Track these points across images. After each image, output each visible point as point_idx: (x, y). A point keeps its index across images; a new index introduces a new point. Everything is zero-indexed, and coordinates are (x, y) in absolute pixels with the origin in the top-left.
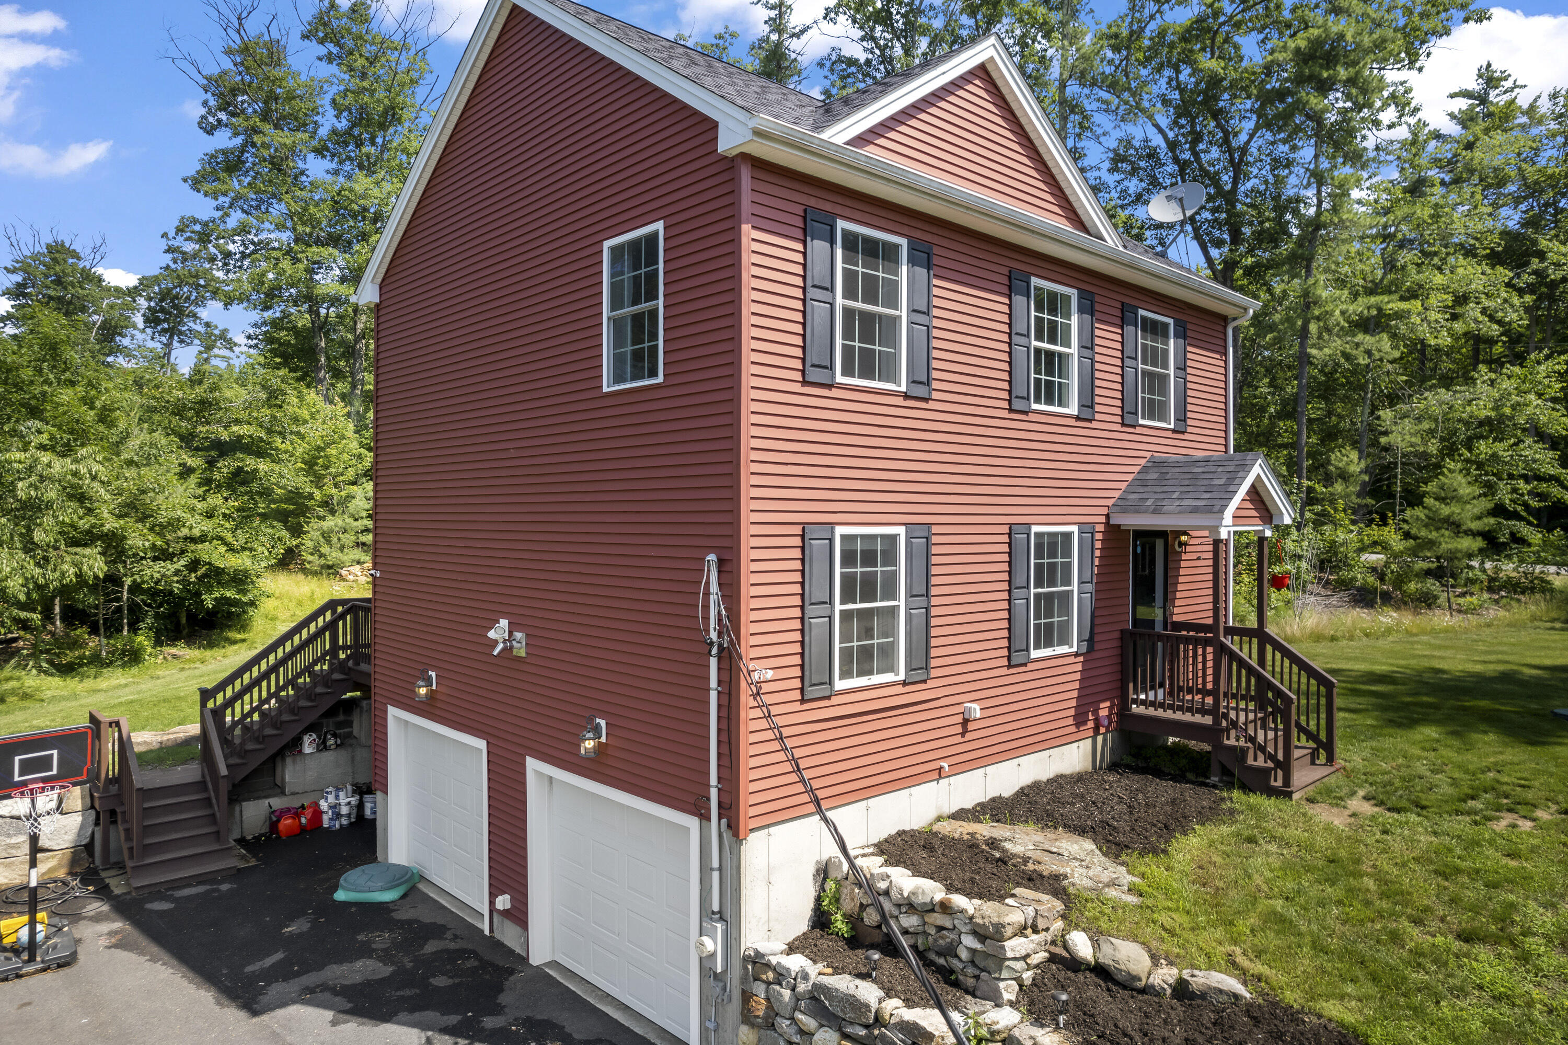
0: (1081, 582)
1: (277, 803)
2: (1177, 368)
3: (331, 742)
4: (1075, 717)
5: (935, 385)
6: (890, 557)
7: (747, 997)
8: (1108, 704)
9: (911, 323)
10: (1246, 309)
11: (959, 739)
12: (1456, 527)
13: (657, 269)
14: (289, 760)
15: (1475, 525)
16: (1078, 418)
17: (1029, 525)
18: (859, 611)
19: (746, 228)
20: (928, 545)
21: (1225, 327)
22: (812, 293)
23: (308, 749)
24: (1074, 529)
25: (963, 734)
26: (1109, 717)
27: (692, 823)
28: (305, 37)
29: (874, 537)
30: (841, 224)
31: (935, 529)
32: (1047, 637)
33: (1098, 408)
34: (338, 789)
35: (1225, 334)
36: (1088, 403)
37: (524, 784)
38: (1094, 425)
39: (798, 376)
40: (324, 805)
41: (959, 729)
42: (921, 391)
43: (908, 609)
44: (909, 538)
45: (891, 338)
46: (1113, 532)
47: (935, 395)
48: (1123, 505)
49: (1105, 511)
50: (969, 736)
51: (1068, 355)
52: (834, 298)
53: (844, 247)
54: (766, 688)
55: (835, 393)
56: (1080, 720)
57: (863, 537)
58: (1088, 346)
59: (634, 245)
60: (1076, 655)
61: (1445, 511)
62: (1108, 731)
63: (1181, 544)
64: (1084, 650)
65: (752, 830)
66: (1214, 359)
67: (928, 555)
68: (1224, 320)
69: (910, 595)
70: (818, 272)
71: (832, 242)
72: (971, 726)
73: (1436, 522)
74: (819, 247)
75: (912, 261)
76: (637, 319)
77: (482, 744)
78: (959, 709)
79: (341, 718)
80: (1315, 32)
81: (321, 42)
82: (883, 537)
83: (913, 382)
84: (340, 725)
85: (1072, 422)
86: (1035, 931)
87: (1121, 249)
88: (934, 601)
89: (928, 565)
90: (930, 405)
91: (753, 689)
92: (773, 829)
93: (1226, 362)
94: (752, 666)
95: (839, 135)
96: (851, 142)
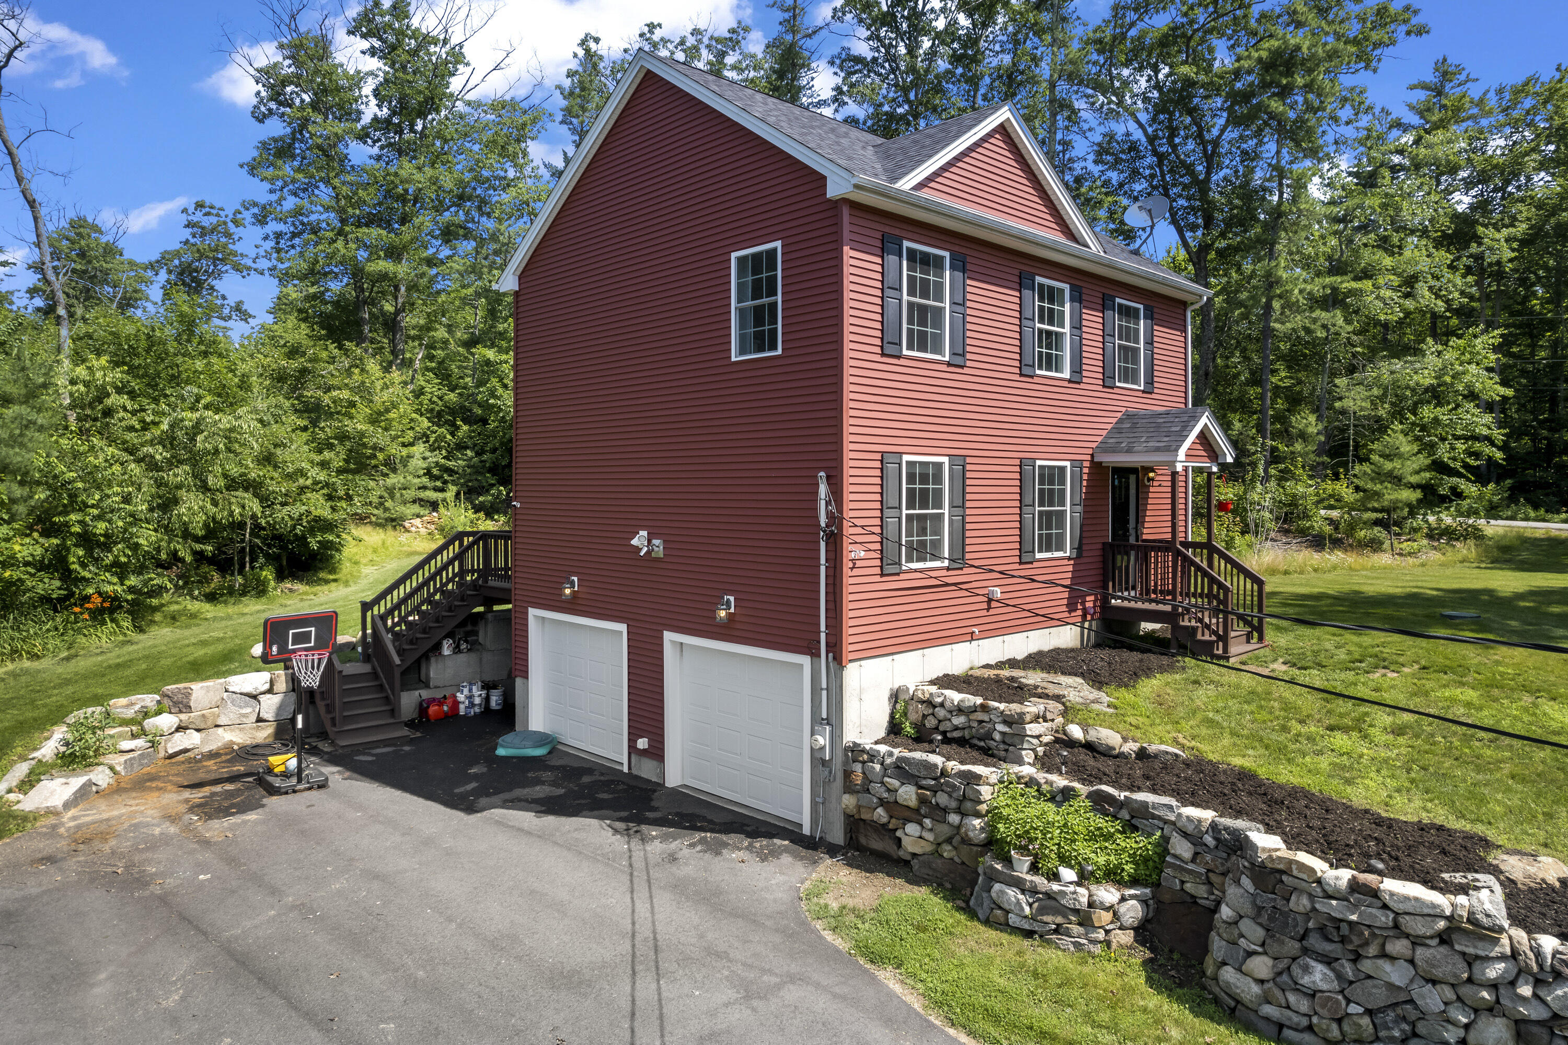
0: (1072, 504)
1: (425, 694)
2: (1146, 343)
3: (464, 646)
4: (1067, 605)
5: (968, 356)
6: (938, 479)
7: (847, 774)
8: (1092, 598)
9: (952, 312)
10: (1201, 297)
11: (985, 613)
12: (1397, 480)
13: (776, 275)
14: (433, 660)
15: (1414, 479)
16: (1070, 381)
17: (1035, 459)
18: (918, 515)
19: (846, 249)
20: (964, 471)
21: (1185, 311)
22: (888, 292)
23: (446, 650)
24: (1068, 464)
25: (988, 610)
26: (1094, 607)
27: (805, 661)
28: (350, 33)
29: (927, 463)
30: (906, 244)
31: (968, 460)
32: (1048, 544)
33: (1085, 374)
34: (471, 684)
35: (1185, 316)
36: (1077, 370)
37: (662, 652)
38: (1082, 386)
39: (878, 350)
40: (461, 697)
41: (985, 606)
42: (958, 360)
43: (950, 516)
44: (951, 465)
45: (938, 324)
46: (1096, 467)
47: (969, 363)
48: (1104, 447)
49: (1090, 452)
50: (992, 612)
51: (1062, 334)
52: (902, 295)
53: (908, 260)
54: (859, 564)
55: (902, 362)
56: (1071, 607)
57: (921, 463)
58: (1077, 326)
59: (756, 257)
60: (1069, 559)
61: (1388, 466)
62: (1092, 619)
63: (1149, 479)
64: (1075, 556)
65: (851, 661)
66: (1176, 335)
67: (964, 478)
68: (1184, 304)
69: (952, 506)
70: (891, 278)
71: (900, 256)
72: (994, 604)
73: (1380, 476)
74: (892, 259)
75: (953, 268)
76: (758, 310)
77: (622, 628)
78: (985, 591)
79: (469, 628)
80: (1275, 43)
81: (364, 36)
82: (934, 463)
83: (953, 354)
84: (468, 634)
85: (1066, 384)
86: (1045, 721)
87: (1102, 254)
88: (968, 512)
89: (964, 486)
90: (966, 370)
91: (851, 565)
92: (863, 663)
93: (1185, 338)
94: (851, 547)
95: (906, 184)
96: (914, 188)
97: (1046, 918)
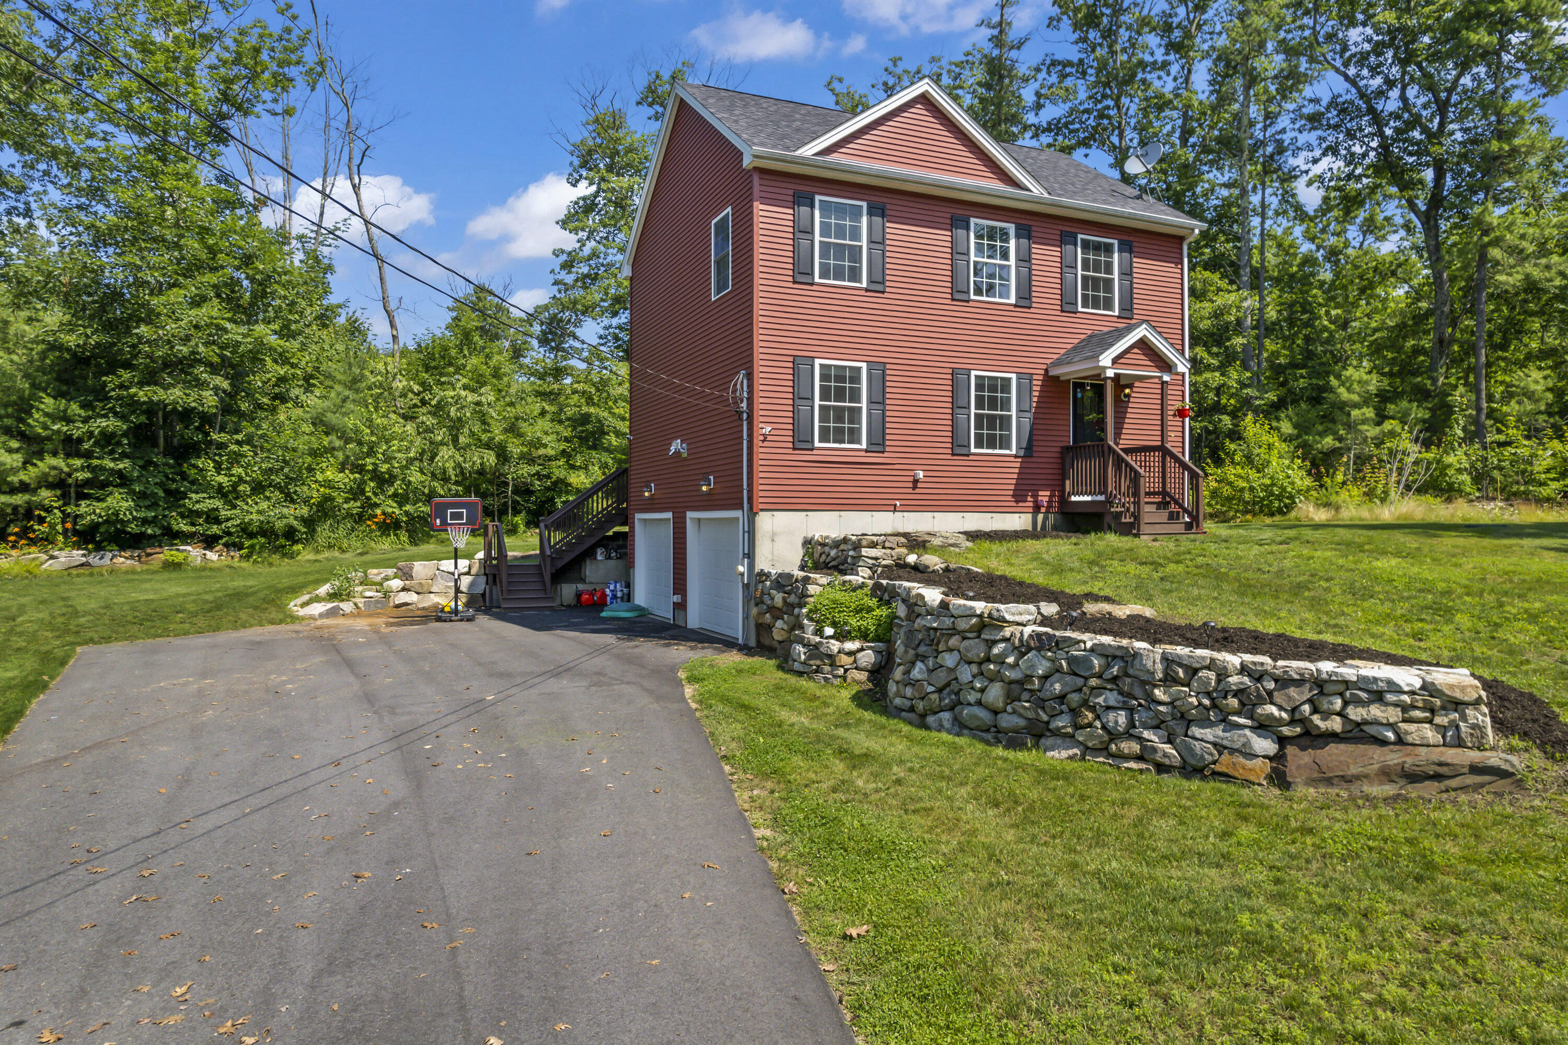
0: (1020, 410)
1: (581, 587)
2: (1122, 273)
3: (613, 555)
4: (1013, 496)
5: (888, 284)
6: (855, 379)
7: (755, 592)
8: (1048, 493)
9: (869, 249)
10: (1193, 230)
11: (910, 491)
13: (729, 232)
14: (588, 562)
16: (1015, 306)
17: (970, 370)
18: (833, 406)
19: (755, 204)
20: (884, 375)
21: (1181, 245)
22: (800, 235)
23: (599, 557)
24: (1013, 376)
25: (914, 488)
26: (1050, 502)
27: (738, 514)
29: (843, 367)
30: (818, 197)
31: (888, 366)
32: (989, 442)
33: (1034, 300)
34: (616, 582)
35: (1181, 249)
36: (1025, 297)
37: (685, 528)
38: (1032, 310)
39: (791, 279)
40: (608, 591)
41: (911, 485)
42: (879, 287)
43: (869, 409)
44: (869, 370)
45: (855, 258)
46: (1052, 380)
47: (888, 290)
48: (1058, 363)
49: (1045, 367)
50: (917, 491)
51: (1009, 266)
52: (814, 237)
53: (821, 209)
54: (769, 438)
55: (814, 288)
56: (1019, 498)
57: (836, 366)
58: (1025, 259)
59: (722, 220)
60: (1016, 456)
62: (1047, 512)
63: (1126, 396)
64: (1022, 453)
65: (762, 510)
66: (1169, 268)
67: (884, 381)
68: (1181, 239)
69: (870, 401)
70: (803, 224)
71: (813, 207)
72: (919, 485)
74: (803, 210)
75: (870, 214)
77: (671, 515)
78: (911, 473)
82: (849, 367)
83: (872, 282)
85: (1012, 308)
86: (884, 547)
87: (1046, 195)
88: (888, 407)
89: (884, 387)
90: (886, 295)
91: (762, 438)
92: (775, 513)
93: (1182, 269)
94: (761, 425)
95: (808, 151)
96: (816, 154)
97: (812, 662)
